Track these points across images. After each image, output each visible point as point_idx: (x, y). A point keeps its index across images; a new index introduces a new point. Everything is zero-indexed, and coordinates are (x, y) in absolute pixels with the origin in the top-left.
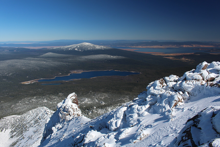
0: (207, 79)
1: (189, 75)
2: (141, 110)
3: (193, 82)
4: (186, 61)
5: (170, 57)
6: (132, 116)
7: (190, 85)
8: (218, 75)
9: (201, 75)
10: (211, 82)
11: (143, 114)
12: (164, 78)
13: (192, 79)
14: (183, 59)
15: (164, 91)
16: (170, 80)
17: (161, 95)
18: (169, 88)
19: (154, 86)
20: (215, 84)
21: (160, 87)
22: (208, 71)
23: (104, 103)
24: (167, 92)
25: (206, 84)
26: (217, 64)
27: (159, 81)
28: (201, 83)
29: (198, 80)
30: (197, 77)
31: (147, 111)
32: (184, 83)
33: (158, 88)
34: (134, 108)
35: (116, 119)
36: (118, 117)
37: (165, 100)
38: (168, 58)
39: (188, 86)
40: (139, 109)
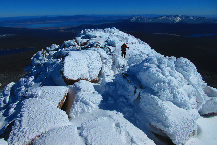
0: (81, 44)
1: (67, 43)
2: (28, 81)
3: (70, 48)
4: (75, 33)
5: (61, 30)
6: (20, 89)
7: (68, 51)
8: (89, 40)
9: (76, 41)
10: (84, 46)
11: (31, 85)
12: (45, 48)
13: (69, 46)
14: (72, 31)
15: (47, 59)
16: (52, 49)
17: (45, 64)
18: (52, 56)
19: (37, 57)
20: (86, 47)
21: (43, 57)
22: (82, 38)
23: (2, 84)
24: (49, 60)
25: (80, 48)
26: (88, 31)
27: (41, 51)
28: (76, 48)
29: (74, 46)
30: (73, 43)
31: (34, 81)
32: (63, 49)
33: (41, 58)
34: (21, 81)
35: (4, 97)
36: (5, 94)
37: (48, 67)
38: (59, 31)
39: (66, 52)
40: (26, 81)
